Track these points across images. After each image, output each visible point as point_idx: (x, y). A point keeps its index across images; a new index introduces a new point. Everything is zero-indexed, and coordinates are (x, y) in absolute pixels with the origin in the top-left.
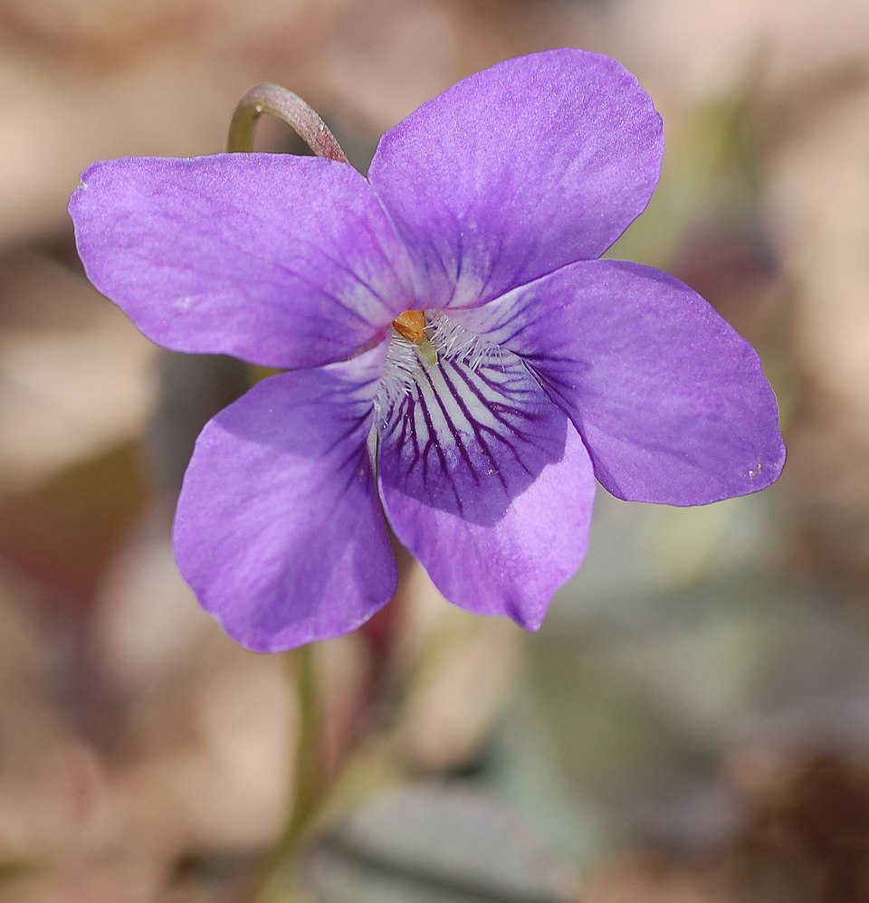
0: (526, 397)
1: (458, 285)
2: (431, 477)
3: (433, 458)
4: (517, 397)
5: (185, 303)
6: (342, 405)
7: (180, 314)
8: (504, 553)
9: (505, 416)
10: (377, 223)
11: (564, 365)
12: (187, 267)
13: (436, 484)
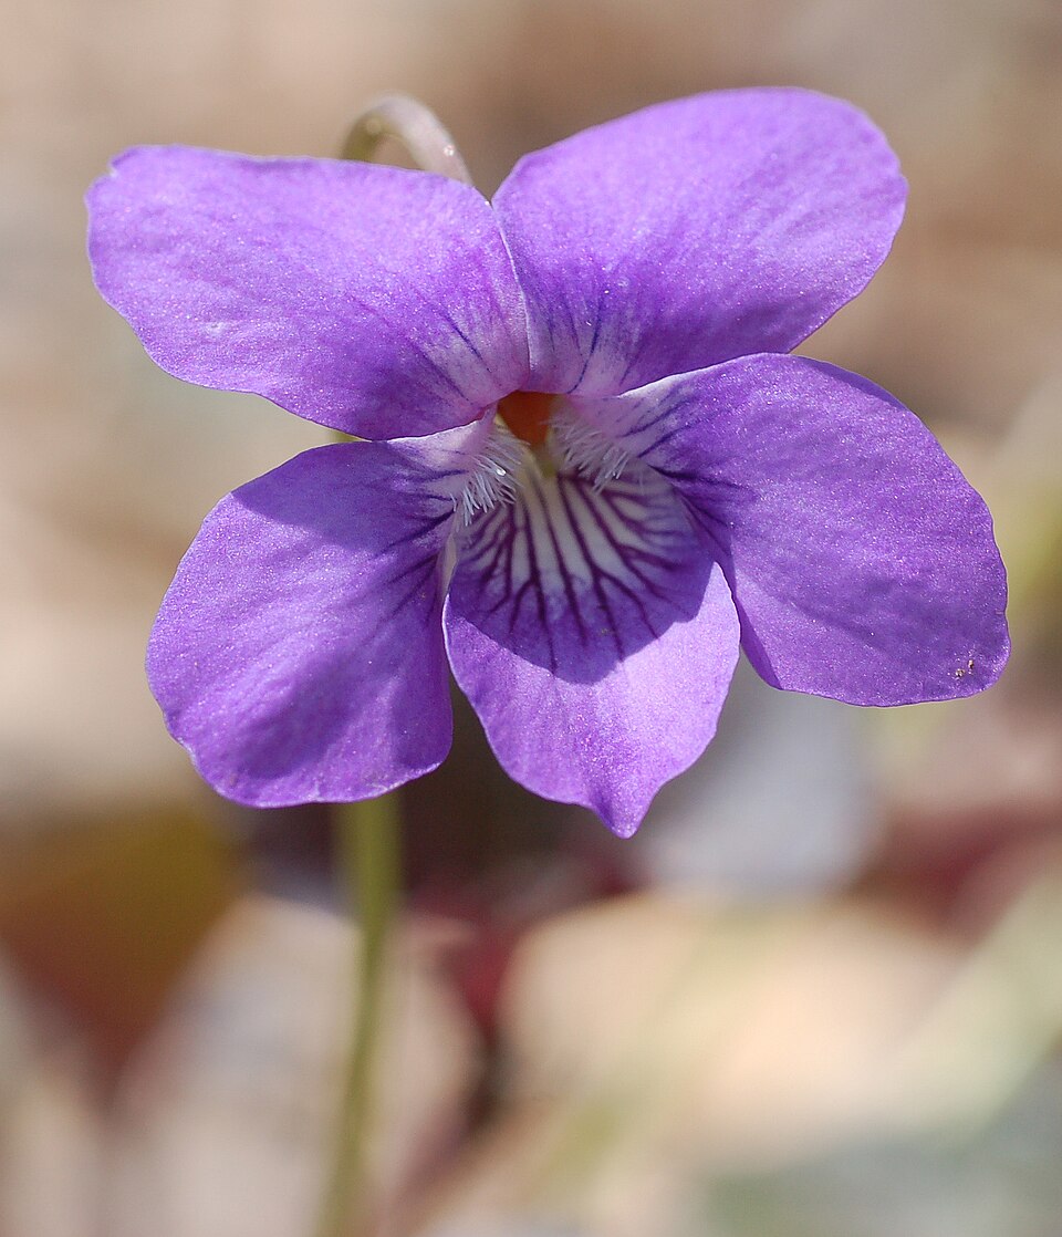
0: (670, 541)
1: (591, 361)
2: (521, 624)
3: (530, 603)
4: (658, 540)
5: (217, 328)
6: (407, 497)
7: (208, 342)
8: (602, 734)
9: (639, 564)
10: (494, 260)
11: (721, 489)
12: (227, 283)
13: (525, 633)
